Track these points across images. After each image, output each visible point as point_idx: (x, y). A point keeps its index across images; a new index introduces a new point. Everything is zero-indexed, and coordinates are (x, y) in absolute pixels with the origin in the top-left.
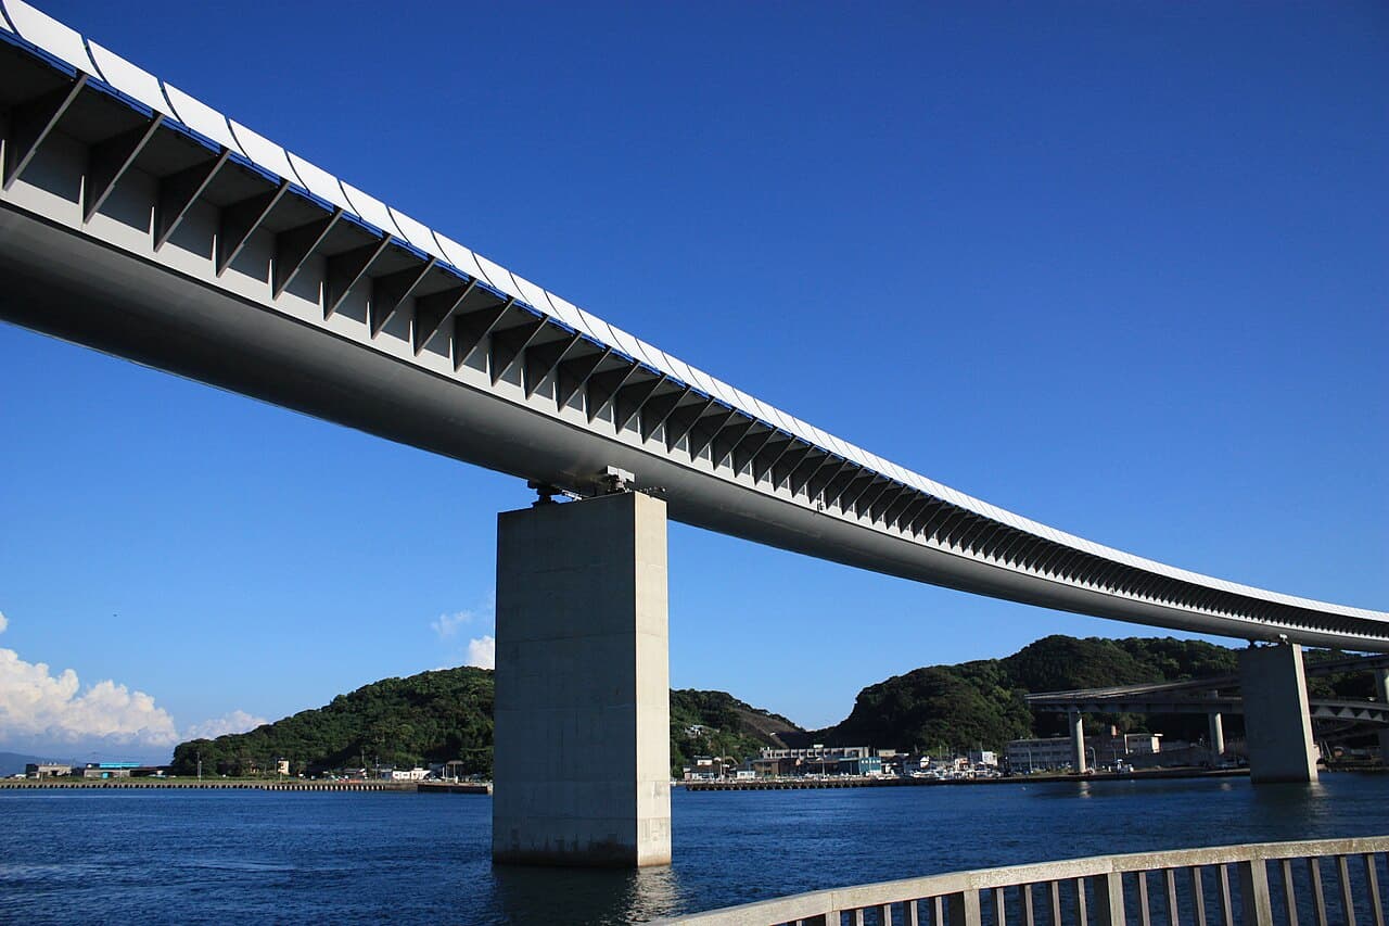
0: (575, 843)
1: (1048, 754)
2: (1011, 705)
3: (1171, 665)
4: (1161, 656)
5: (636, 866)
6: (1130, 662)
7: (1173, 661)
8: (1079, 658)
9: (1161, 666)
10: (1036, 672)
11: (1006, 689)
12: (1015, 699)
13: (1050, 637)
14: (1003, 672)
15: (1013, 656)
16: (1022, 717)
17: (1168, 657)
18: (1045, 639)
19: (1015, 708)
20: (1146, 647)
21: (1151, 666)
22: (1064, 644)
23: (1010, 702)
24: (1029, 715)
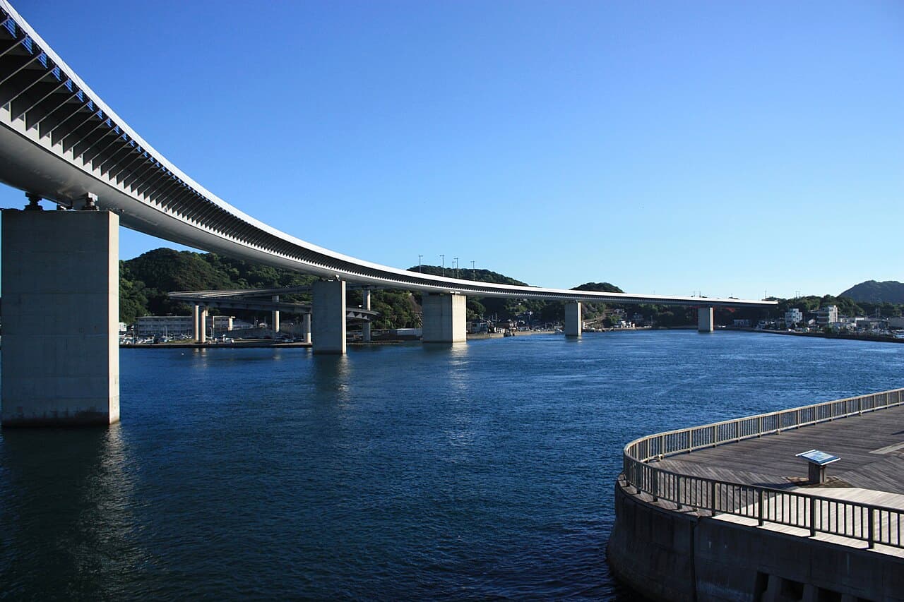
0: (66, 413)
1: (178, 325)
2: (132, 292)
3: (234, 272)
4: (228, 266)
5: (109, 424)
6: (210, 269)
7: (235, 270)
8: (179, 264)
9: (228, 272)
10: (149, 270)
11: (129, 281)
12: (135, 287)
13: (160, 249)
14: (127, 269)
15: (134, 259)
16: (140, 300)
17: (232, 268)
18: (156, 250)
19: (135, 294)
20: (220, 260)
21: (223, 272)
22: (169, 254)
23: (132, 289)
24: (145, 300)
